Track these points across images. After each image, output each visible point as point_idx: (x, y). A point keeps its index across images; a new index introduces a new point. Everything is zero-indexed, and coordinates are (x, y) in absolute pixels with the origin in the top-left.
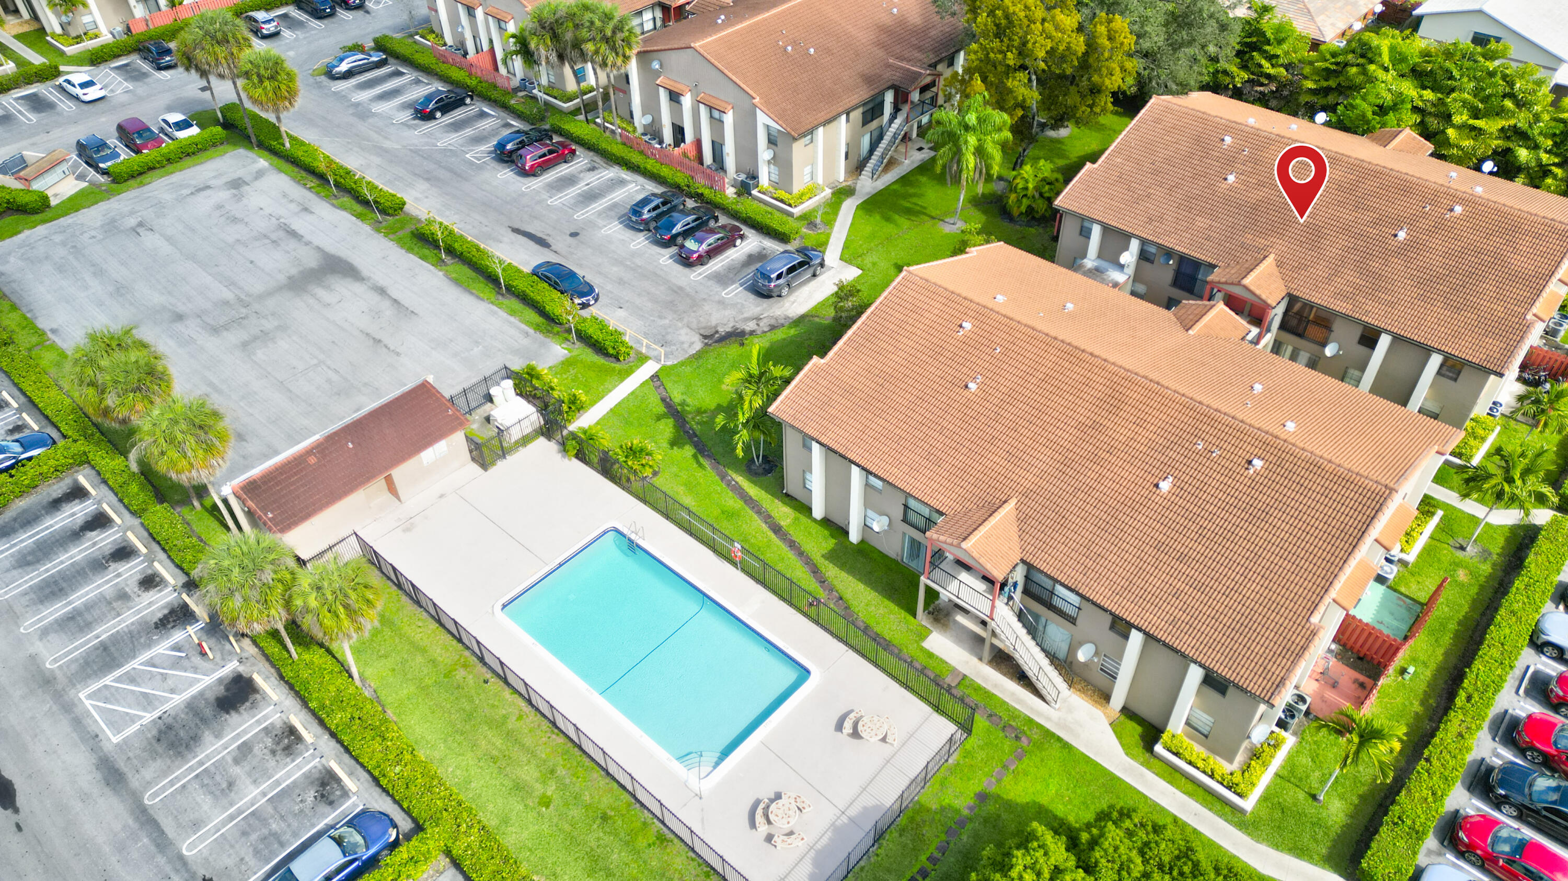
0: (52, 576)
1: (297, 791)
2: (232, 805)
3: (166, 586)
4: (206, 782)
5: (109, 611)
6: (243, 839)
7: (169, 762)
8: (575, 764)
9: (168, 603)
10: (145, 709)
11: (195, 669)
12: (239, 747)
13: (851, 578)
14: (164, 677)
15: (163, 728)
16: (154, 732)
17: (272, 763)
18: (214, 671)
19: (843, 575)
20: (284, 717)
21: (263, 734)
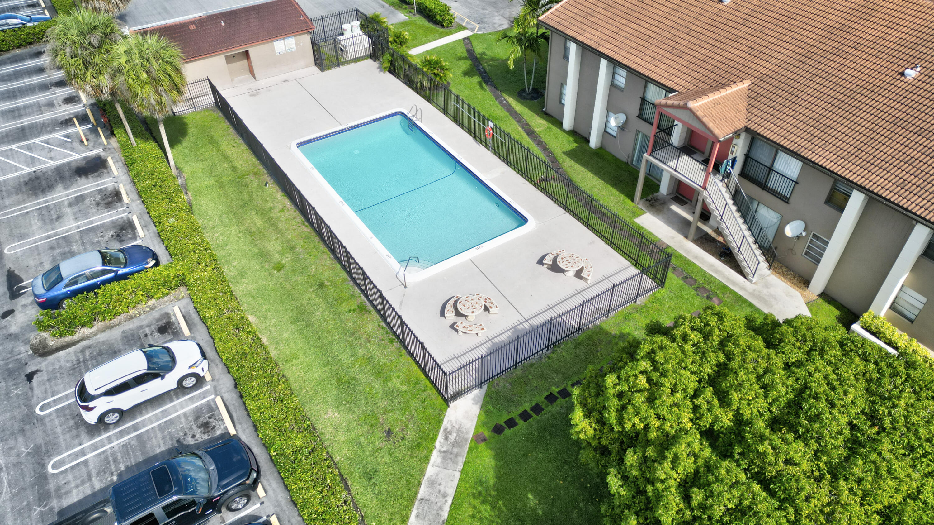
0: (14, 89)
1: (102, 230)
2: (53, 229)
3: (80, 103)
4: (43, 213)
5: (37, 111)
6: (49, 251)
7: (26, 197)
8: (312, 246)
9: (76, 112)
10: (28, 166)
11: (72, 149)
12: (76, 197)
13: (583, 169)
14: (50, 150)
15: (34, 177)
16: (26, 179)
17: (94, 210)
18: (84, 152)
19: (577, 166)
20: (116, 185)
21: (97, 193)
